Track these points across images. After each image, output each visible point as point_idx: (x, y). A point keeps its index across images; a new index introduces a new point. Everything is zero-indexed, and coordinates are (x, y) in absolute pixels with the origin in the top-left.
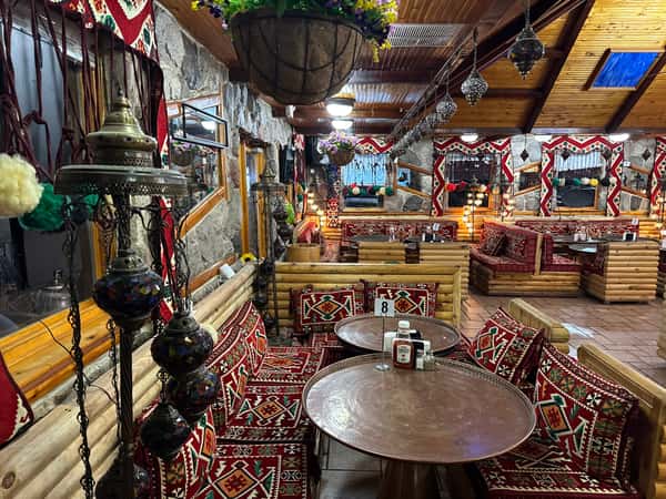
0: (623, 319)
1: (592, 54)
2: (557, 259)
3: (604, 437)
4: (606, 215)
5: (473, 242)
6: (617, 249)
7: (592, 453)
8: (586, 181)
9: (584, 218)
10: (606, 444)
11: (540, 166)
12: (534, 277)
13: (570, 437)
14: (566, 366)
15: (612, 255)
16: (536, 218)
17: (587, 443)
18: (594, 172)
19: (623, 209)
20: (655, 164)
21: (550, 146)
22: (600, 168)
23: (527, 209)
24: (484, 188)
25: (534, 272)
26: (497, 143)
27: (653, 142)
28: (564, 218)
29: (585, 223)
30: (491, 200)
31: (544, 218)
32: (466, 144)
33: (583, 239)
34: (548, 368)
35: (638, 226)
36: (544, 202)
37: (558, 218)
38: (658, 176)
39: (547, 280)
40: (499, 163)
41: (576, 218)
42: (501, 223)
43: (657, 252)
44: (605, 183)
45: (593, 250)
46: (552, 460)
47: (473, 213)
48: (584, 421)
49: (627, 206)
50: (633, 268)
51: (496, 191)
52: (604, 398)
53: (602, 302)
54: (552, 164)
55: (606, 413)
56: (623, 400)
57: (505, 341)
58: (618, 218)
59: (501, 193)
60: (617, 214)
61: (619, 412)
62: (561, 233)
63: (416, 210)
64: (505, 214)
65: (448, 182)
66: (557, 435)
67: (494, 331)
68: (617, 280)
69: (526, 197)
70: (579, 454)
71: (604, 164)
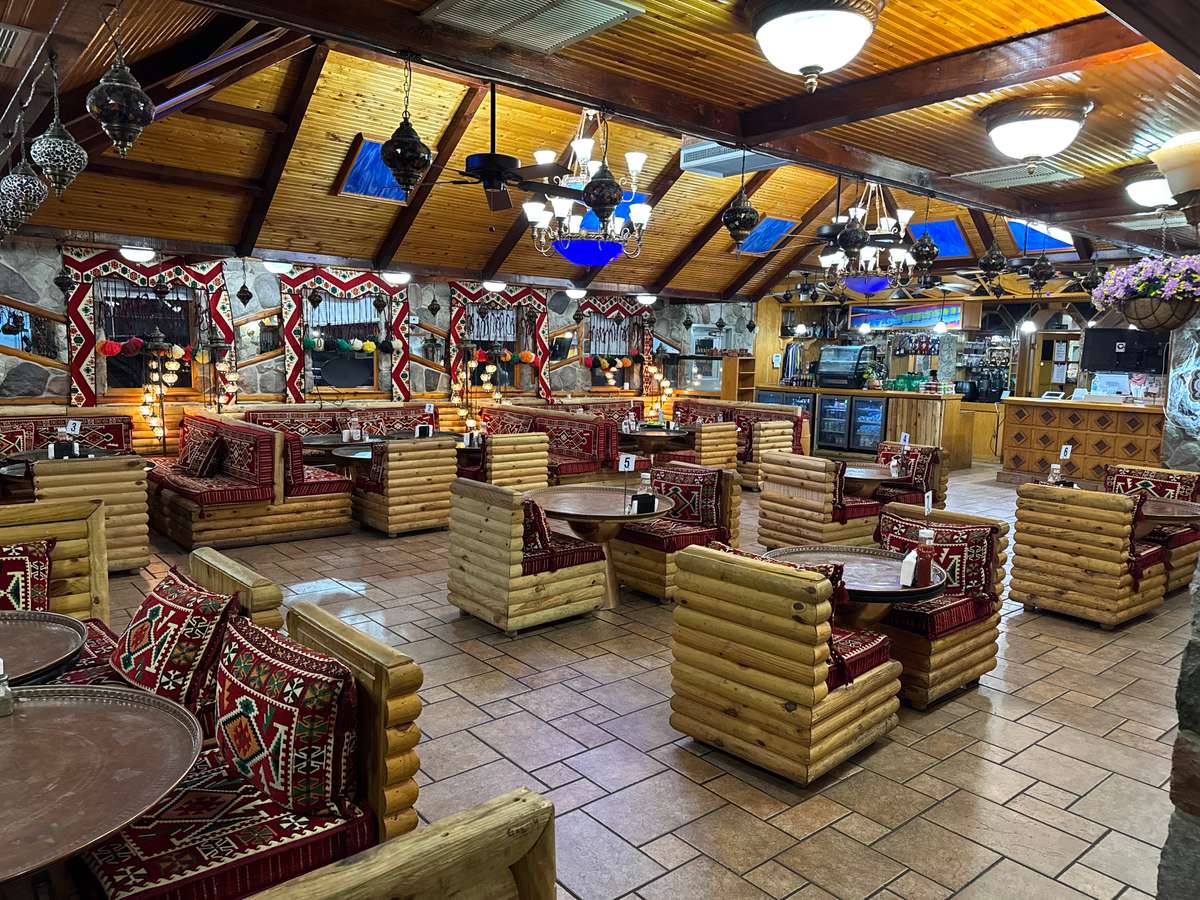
0: (413, 558)
1: (336, 138)
2: (311, 473)
3: (310, 745)
4: (392, 399)
5: (165, 453)
6: (400, 451)
7: (296, 776)
8: (357, 344)
9: (360, 405)
10: (313, 755)
11: (280, 316)
12: (274, 508)
13: (264, 761)
14: (259, 648)
15: (394, 460)
16: (281, 406)
17: (287, 763)
18: (366, 330)
19: (415, 389)
20: (453, 323)
21: (294, 283)
22: (376, 324)
23: (264, 390)
24: (178, 351)
25: (273, 499)
26: (197, 269)
27: (447, 289)
28: (327, 405)
29: (361, 413)
30: (197, 373)
31: (294, 405)
32: (132, 265)
33: (356, 437)
34: (233, 656)
35: (436, 414)
36: (293, 377)
37: (317, 404)
38: (457, 340)
39: (298, 512)
40: (204, 305)
41: (346, 404)
42: (218, 418)
43: (454, 451)
44: (386, 348)
45: (368, 455)
46: (240, 810)
47: (162, 398)
48: (282, 728)
49: (421, 386)
50: (424, 479)
51: (203, 358)
52: (308, 683)
53: (384, 535)
54: (299, 312)
55: (310, 706)
56: (330, 679)
57: (173, 626)
58: (410, 403)
59: (213, 361)
60: (408, 397)
61: (326, 698)
62: (324, 429)
63: (32, 394)
64: (223, 399)
65: (102, 338)
66: (249, 765)
67: (154, 613)
68: (404, 498)
69: (261, 370)
70: (278, 786)
71: (382, 319)
